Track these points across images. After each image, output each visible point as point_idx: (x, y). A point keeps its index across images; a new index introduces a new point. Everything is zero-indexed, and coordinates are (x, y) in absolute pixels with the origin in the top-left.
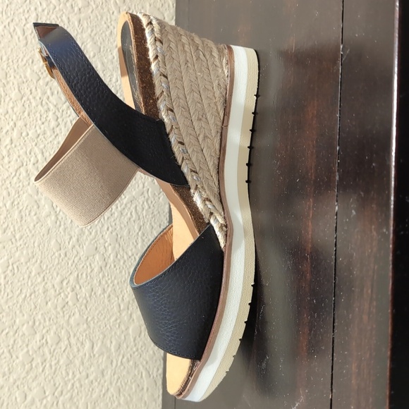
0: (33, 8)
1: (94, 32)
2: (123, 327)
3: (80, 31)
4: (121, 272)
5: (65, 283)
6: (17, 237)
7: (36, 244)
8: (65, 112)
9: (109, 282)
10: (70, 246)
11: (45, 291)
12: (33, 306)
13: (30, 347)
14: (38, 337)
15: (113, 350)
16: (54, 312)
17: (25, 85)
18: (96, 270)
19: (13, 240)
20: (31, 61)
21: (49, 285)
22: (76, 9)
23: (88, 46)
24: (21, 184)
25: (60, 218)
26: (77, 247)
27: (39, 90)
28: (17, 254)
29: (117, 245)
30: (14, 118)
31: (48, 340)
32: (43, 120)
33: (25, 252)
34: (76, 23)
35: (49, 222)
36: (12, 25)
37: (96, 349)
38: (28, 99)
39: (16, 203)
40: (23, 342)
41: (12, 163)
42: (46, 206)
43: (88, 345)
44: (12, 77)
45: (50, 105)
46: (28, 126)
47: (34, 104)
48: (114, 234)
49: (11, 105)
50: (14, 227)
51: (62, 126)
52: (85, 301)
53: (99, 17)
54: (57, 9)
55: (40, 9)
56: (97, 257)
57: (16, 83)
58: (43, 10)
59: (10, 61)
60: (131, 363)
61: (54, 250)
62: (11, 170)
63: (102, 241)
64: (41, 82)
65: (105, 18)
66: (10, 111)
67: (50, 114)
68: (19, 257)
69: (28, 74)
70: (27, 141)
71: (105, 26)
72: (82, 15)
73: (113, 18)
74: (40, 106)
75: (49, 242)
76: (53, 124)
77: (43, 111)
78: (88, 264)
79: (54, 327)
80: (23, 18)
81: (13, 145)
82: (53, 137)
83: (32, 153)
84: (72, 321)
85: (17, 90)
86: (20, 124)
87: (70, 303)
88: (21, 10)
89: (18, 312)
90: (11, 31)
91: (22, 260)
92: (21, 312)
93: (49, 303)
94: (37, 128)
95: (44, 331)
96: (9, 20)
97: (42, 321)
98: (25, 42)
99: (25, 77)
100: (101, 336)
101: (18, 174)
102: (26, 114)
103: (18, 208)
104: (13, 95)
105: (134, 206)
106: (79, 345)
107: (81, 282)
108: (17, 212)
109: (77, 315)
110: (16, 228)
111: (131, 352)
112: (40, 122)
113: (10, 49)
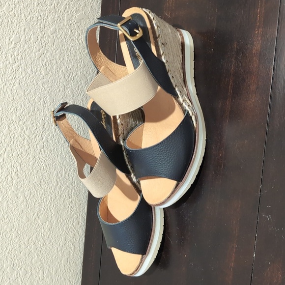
0: (17, 77)
1: (51, 90)
2: (59, 260)
3: (43, 90)
4: (59, 230)
5: (30, 241)
6: (5, 217)
7: (15, 220)
8: (33, 140)
9: (53, 236)
10: (33, 219)
11: (20, 246)
12: (13, 256)
13: (11, 279)
14: (15, 273)
15: (53, 274)
16: (24, 257)
17: (12, 125)
18: (46, 230)
19: (3, 219)
20: (15, 109)
21: (22, 242)
22: (41, 76)
23: (47, 99)
24: (8, 185)
25: (29, 203)
26: (37, 218)
27: (19, 128)
28: (5, 228)
29: (58, 215)
30: (5, 145)
31: (21, 274)
32: (21, 145)
33: (9, 225)
34: (41, 85)
35: (23, 206)
36: (5, 87)
37: (45, 274)
38: (13, 133)
39: (5, 197)
40: (8, 277)
41: (4, 173)
42: (22, 197)
43: (41, 273)
44: (5, 120)
45: (25, 136)
46: (13, 150)
47: (16, 136)
48: (56, 208)
49: (4, 138)
50: (4, 211)
51: (31, 148)
52: (40, 249)
53: (54, 81)
54: (31, 76)
55: (21, 77)
56: (47, 223)
57: (7, 124)
58: (23, 78)
59: (4, 110)
60: (62, 279)
61: (25, 222)
62: (2, 177)
63: (50, 213)
64: (21, 122)
65: (56, 81)
66: (3, 141)
67: (25, 141)
68: (6, 229)
69: (13, 118)
70: (12, 159)
71: (57, 86)
72: (45, 80)
73: (61, 81)
74: (20, 137)
75: (22, 218)
76: (27, 147)
77: (21, 140)
78: (42, 228)
79: (24, 266)
80: (12, 83)
81: (4, 162)
82: (26, 155)
83: (15, 166)
84: (33, 261)
85: (7, 128)
86: (9, 149)
87: (33, 251)
88: (11, 78)
89: (5, 261)
90: (5, 91)
91: (8, 230)
92: (6, 260)
93: (22, 253)
94: (18, 150)
95: (19, 269)
96: (4, 84)
97: (18, 264)
98: (12, 98)
99: (12, 120)
100: (48, 267)
101: (6, 180)
102: (12, 142)
103: (6, 200)
104: (5, 132)
105: (67, 191)
106: (36, 274)
107: (38, 238)
108: (5, 202)
109: (36, 258)
110: (5, 212)
111: (63, 273)
112: (19, 147)
113: (4, 103)
